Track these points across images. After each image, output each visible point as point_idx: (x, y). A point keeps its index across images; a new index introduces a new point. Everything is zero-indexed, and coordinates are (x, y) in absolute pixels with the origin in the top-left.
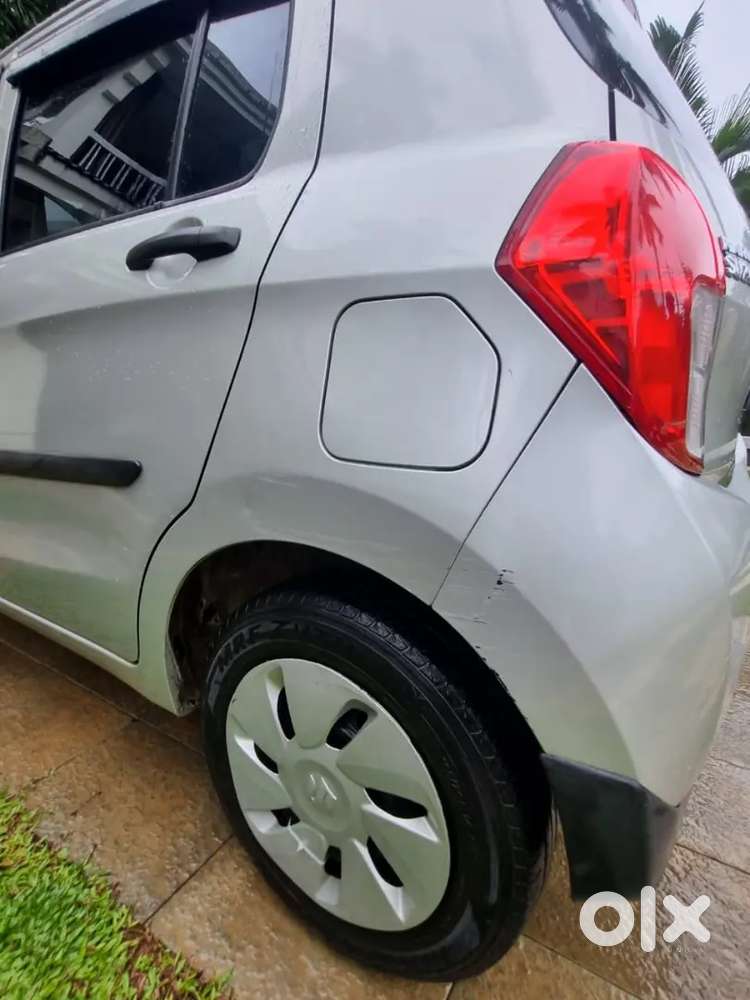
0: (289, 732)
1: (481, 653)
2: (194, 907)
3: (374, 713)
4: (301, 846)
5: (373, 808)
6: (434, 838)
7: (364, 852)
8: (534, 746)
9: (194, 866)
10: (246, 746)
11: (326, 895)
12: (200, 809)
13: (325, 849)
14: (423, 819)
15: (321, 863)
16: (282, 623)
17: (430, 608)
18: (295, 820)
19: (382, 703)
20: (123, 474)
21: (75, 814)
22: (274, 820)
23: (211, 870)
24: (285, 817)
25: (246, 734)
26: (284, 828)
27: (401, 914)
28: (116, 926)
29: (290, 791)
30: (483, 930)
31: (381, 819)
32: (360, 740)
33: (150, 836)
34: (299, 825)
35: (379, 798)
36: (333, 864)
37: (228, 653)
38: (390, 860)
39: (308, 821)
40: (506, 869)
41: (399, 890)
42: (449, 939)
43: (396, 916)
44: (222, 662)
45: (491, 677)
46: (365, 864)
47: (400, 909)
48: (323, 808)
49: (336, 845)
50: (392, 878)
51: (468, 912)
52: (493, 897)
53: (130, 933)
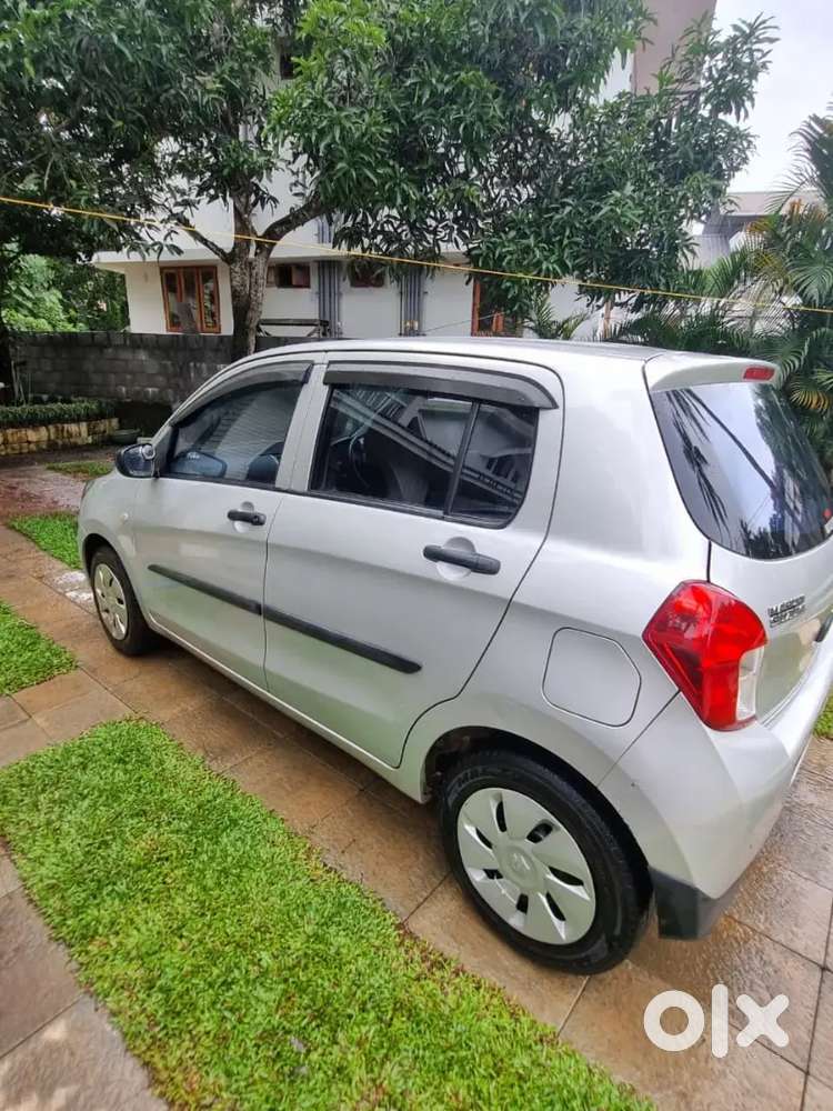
0: (503, 827)
1: (621, 814)
2: (430, 918)
3: (558, 829)
4: (503, 892)
5: (551, 877)
6: (586, 897)
7: (544, 900)
8: (646, 863)
9: (425, 895)
10: (472, 831)
11: (516, 920)
12: (421, 859)
13: (519, 894)
14: (581, 887)
15: (515, 902)
16: (505, 770)
17: (596, 788)
18: (500, 876)
19: (563, 824)
20: (408, 667)
21: (343, 852)
22: (484, 874)
23: (436, 898)
24: (492, 874)
25: (471, 823)
26: (491, 880)
27: (563, 936)
28: (389, 922)
29: (500, 861)
30: (610, 947)
31: (556, 883)
32: (548, 841)
33: (393, 873)
34: (501, 880)
35: (555, 872)
36: (523, 904)
37: (466, 779)
38: (560, 907)
39: (508, 878)
40: (626, 920)
41: (563, 923)
42: (589, 952)
43: (560, 937)
44: (461, 782)
45: (626, 827)
46: (544, 906)
47: (563, 933)
48: (520, 873)
49: (526, 893)
50: (560, 916)
51: (603, 937)
52: (617, 931)
53: (399, 927)
